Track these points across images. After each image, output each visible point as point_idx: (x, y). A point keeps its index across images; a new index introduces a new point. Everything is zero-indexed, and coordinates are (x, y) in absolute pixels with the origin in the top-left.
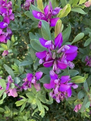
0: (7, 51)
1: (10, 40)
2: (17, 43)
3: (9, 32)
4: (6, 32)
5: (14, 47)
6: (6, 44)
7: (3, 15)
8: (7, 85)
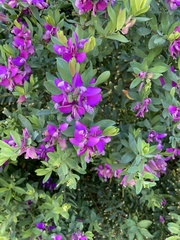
0: (23, 96)
1: (29, 81)
2: (37, 86)
3: (28, 71)
4: (23, 70)
5: (34, 91)
6: (22, 86)
7: (20, 48)
8: (22, 141)
